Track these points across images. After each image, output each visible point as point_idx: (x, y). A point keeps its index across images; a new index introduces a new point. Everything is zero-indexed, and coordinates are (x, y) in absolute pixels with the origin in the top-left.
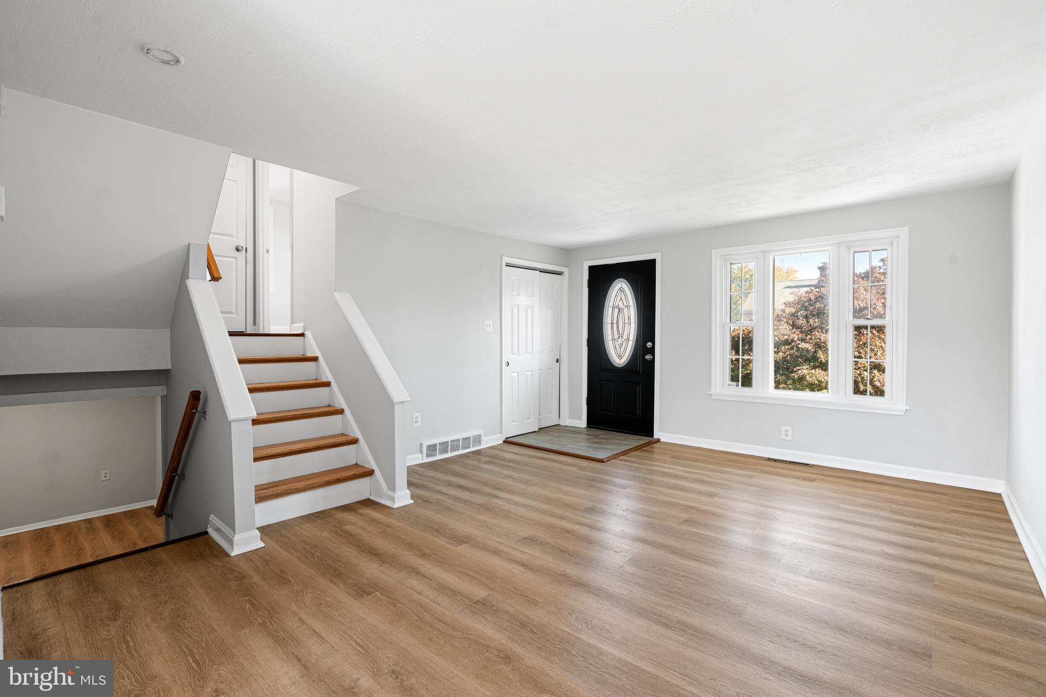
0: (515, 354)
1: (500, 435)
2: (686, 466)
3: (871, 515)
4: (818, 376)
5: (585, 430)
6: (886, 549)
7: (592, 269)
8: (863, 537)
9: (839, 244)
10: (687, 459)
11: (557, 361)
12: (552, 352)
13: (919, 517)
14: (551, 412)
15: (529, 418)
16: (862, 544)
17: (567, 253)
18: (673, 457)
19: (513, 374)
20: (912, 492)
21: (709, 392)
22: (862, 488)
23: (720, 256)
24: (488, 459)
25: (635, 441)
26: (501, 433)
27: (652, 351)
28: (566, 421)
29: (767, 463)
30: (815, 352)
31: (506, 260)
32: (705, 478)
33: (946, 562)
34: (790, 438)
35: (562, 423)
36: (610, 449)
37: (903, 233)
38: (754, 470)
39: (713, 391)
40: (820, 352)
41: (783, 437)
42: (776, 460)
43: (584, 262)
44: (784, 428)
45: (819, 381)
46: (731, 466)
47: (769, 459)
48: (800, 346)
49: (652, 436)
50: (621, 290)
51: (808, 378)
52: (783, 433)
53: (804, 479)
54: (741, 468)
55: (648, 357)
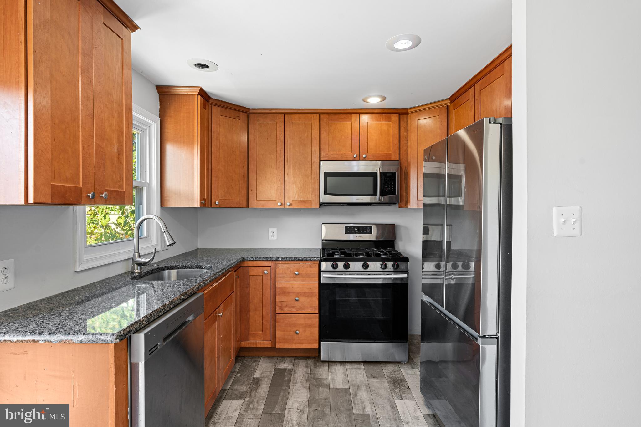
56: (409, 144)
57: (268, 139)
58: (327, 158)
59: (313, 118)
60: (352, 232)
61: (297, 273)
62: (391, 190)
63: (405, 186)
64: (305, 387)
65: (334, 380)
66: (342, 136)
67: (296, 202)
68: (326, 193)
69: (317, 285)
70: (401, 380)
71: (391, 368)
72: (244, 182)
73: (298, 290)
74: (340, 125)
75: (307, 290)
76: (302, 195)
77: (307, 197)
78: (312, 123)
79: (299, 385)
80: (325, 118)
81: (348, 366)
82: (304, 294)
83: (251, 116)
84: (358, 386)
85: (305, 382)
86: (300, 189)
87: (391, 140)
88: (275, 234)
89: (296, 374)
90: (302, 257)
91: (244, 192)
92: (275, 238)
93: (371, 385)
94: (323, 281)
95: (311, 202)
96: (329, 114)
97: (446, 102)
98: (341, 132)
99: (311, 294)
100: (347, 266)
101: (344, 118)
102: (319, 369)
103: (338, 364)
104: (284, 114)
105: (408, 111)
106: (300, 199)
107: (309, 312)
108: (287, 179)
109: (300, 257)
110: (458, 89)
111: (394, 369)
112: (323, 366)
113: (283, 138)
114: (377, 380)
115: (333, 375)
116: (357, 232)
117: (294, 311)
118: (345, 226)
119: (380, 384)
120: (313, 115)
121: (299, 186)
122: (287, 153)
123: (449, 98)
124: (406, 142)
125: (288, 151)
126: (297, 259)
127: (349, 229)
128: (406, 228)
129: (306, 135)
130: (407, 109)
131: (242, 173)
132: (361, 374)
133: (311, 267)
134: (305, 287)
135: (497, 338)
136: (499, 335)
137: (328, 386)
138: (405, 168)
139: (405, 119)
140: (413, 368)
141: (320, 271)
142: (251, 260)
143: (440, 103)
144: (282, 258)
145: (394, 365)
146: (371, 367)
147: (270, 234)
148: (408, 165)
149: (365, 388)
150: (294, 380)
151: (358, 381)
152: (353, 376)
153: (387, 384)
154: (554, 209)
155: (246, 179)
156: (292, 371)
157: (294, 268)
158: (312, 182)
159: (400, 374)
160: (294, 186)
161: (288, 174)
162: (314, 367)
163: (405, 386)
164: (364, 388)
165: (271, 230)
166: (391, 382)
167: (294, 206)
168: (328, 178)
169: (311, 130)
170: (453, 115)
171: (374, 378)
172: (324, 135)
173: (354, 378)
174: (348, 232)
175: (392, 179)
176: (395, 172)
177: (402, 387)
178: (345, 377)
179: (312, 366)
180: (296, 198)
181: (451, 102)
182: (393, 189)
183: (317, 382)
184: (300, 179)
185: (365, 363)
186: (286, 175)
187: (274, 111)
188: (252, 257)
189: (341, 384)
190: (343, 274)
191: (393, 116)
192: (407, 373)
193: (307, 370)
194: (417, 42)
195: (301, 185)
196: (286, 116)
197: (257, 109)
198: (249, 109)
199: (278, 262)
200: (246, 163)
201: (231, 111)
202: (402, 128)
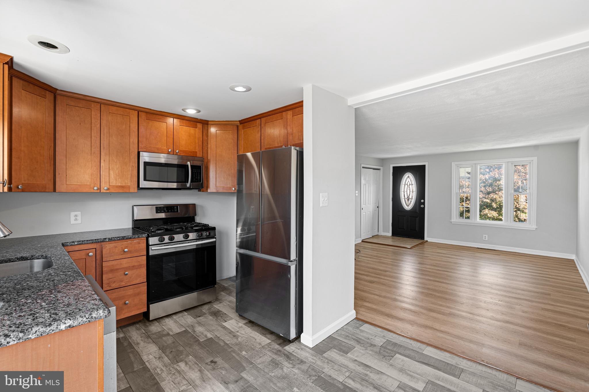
0: (364, 205)
1: (360, 239)
2: (445, 250)
3: (525, 265)
4: (493, 214)
5: (391, 237)
6: (532, 274)
7: (394, 168)
8: (524, 271)
9: (508, 162)
10: (444, 248)
11: (378, 207)
12: (376, 203)
13: (543, 266)
14: (375, 230)
15: (369, 232)
16: (523, 273)
17: (383, 161)
18: (438, 247)
19: (364, 213)
20: (539, 259)
21: (451, 221)
22: (520, 257)
23: (456, 165)
24: (363, 248)
25: (417, 242)
26: (361, 238)
27: (424, 203)
28: (382, 233)
29: (478, 249)
30: (491, 203)
31: (363, 165)
32: (456, 254)
33: (553, 277)
34: (487, 239)
35: (379, 234)
36: (410, 244)
37: (535, 159)
38: (475, 252)
39: (452, 220)
40: (493, 203)
41: (484, 239)
42: (481, 248)
43: (391, 165)
44: (484, 235)
45: (493, 216)
46: (464, 250)
47: (478, 248)
48: (484, 200)
49: (424, 239)
50: (408, 177)
51: (488, 215)
52: (484, 238)
53: (495, 255)
54: (468, 251)
55: (422, 206)
56: (209, 146)
57: (80, 124)
58: (145, 150)
59: (131, 113)
60: (162, 211)
61: (126, 250)
62: (197, 179)
63: (206, 176)
64: (149, 343)
65: (170, 329)
66: (158, 132)
67: (113, 186)
68: (145, 179)
69: (145, 257)
70: (218, 311)
71: (206, 307)
72: (51, 165)
73: (126, 266)
74: (157, 124)
75: (136, 264)
76: (120, 180)
77: (125, 183)
78: (131, 117)
79: (142, 344)
80: (143, 116)
81: (175, 317)
82: (133, 268)
83: (58, 97)
84: (192, 326)
85: (146, 340)
86: (117, 175)
87: (197, 142)
88: (79, 218)
89: (133, 338)
90: (130, 236)
91: (51, 176)
92: (79, 221)
93: (200, 321)
94: (151, 253)
95: (129, 187)
96: (146, 113)
97: (237, 123)
98: (158, 130)
99: (140, 266)
100: (171, 239)
101: (160, 118)
102: (151, 327)
103: (165, 319)
104: (101, 104)
105: (209, 123)
106: (118, 184)
107: (138, 282)
108: (104, 165)
109: (128, 236)
110: (248, 117)
111: (209, 307)
112: (153, 324)
113: (99, 125)
114: (203, 318)
115: (167, 326)
116: (166, 211)
117: (123, 285)
118: (156, 207)
119: (206, 319)
120: (131, 111)
121: (117, 172)
122: (104, 141)
123: (239, 121)
124: (207, 144)
125: (105, 139)
126: (125, 238)
127: (159, 209)
128: (202, 207)
129: (124, 126)
130: (208, 121)
131: (49, 156)
132: (188, 318)
133: (139, 243)
134: (134, 262)
135: (296, 260)
136: (297, 259)
137: (168, 334)
138: (206, 163)
139: (206, 128)
140: (220, 303)
141: (148, 245)
142: (72, 245)
143: (233, 123)
144: (109, 239)
145: (207, 305)
146: (192, 311)
147: (72, 218)
148: (208, 162)
149: (198, 325)
150: (134, 343)
151: (189, 323)
152: (183, 321)
153: (211, 317)
154: (321, 194)
155: (52, 162)
156: (126, 337)
157: (123, 246)
158: (131, 169)
159: (215, 309)
160: (112, 172)
161: (104, 161)
162: (146, 327)
163: (223, 314)
164: (196, 325)
165: (73, 214)
166: (212, 315)
167: (112, 190)
168: (147, 167)
169: (129, 123)
170: (242, 132)
171: (199, 317)
172: (142, 130)
173: (185, 322)
174: (159, 211)
175: (198, 171)
176: (200, 165)
177: (221, 315)
178: (177, 324)
179: (143, 327)
180: (114, 183)
181: (241, 124)
182: (199, 178)
183: (157, 336)
184: (117, 166)
185: (186, 310)
186: (102, 161)
187: (88, 98)
188: (73, 242)
189: (178, 329)
190: (168, 245)
191: (198, 124)
192: (219, 306)
193: (141, 332)
194: (249, 89)
195: (119, 171)
196: (102, 106)
197: (68, 92)
198: (57, 89)
199: (104, 243)
200: (53, 145)
201: (36, 87)
202: (204, 134)
